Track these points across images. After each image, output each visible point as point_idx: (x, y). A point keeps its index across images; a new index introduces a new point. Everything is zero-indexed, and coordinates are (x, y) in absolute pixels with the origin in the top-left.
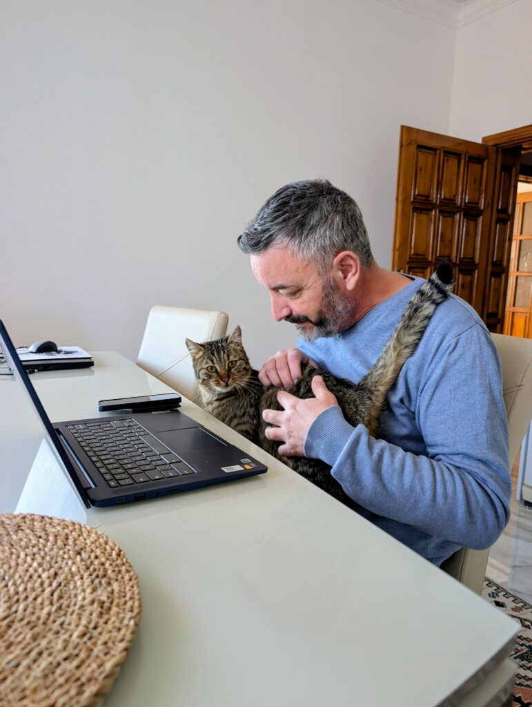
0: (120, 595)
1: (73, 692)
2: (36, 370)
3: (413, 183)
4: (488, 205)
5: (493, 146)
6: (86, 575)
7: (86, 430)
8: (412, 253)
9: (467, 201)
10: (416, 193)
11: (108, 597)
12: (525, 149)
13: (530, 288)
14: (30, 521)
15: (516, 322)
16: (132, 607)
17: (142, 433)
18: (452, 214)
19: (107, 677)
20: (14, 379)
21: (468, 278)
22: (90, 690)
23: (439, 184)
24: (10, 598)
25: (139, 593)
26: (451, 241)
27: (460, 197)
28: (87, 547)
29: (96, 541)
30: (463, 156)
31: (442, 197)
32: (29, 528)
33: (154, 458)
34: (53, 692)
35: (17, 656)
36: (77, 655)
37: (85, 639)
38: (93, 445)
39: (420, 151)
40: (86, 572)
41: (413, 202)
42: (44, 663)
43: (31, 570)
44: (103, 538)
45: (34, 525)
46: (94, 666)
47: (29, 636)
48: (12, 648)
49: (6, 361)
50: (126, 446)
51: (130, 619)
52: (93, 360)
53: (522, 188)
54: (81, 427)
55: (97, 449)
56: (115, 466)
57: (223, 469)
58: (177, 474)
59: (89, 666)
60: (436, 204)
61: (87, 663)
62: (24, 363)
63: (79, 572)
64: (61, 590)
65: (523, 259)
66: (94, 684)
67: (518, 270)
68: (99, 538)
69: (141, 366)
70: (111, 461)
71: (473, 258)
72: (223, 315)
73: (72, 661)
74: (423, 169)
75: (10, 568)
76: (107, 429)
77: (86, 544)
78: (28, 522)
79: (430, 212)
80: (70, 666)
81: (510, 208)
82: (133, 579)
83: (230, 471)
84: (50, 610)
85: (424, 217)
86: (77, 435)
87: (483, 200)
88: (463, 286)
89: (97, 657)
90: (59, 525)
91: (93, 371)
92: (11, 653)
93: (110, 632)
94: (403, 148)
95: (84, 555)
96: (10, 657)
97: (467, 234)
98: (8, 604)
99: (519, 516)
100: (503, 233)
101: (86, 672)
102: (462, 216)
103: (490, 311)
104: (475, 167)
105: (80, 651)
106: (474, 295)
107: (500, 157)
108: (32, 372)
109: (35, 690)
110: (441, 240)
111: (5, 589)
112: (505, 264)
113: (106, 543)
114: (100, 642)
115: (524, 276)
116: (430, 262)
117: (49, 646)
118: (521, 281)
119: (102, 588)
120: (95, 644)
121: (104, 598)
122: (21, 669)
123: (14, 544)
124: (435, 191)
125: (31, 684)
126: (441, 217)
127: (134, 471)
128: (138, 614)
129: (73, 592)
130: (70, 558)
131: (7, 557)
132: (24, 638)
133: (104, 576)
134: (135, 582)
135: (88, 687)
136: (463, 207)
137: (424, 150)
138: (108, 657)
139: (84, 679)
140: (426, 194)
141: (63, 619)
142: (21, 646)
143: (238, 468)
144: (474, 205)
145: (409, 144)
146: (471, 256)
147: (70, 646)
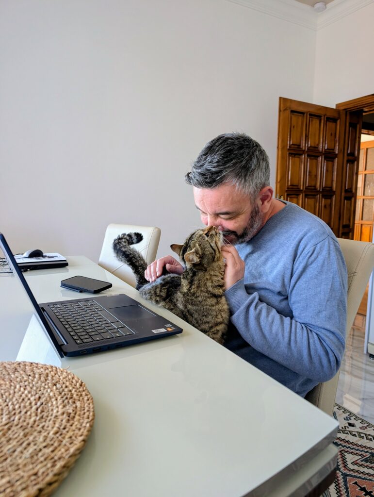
0: (81, 409)
1: (49, 465)
2: (28, 270)
3: (289, 136)
4: (341, 150)
5: (343, 110)
6: (59, 398)
7: (62, 308)
8: (289, 184)
9: (326, 148)
10: (291, 143)
11: (73, 411)
12: (365, 112)
13: (372, 207)
14: (23, 365)
15: (364, 231)
16: (88, 416)
17: (100, 309)
18: (316, 157)
19: (71, 456)
20: (13, 276)
21: (329, 201)
22: (59, 464)
23: (307, 137)
24: (9, 412)
25: (93, 408)
26: (316, 176)
27: (321, 145)
28: (60, 381)
29: (66, 377)
30: (323, 117)
31: (309, 146)
32: (22, 370)
33: (107, 325)
34: (36, 466)
35: (14, 446)
36: (52, 445)
37: (58, 435)
38: (66, 317)
39: (293, 114)
40: (59, 396)
41: (289, 149)
42: (31, 449)
43: (24, 396)
44: (71, 375)
45: (26, 368)
46: (63, 450)
47: (22, 434)
48: (11, 442)
49: (8, 264)
50: (88, 318)
51: (87, 423)
52: (68, 261)
53: (365, 138)
54: (58, 306)
55: (69, 320)
56: (81, 330)
57: (153, 331)
58: (122, 335)
59: (60, 450)
60: (304, 150)
61: (59, 449)
62: (19, 265)
63: (55, 396)
64: (43, 407)
65: (367, 188)
66: (63, 461)
67: (364, 195)
68: (68, 375)
69: (101, 265)
70: (78, 327)
71: (331, 187)
72: (157, 229)
73: (49, 447)
74: (295, 127)
75: (10, 394)
76: (76, 307)
77: (60, 379)
78: (22, 366)
79: (301, 157)
80: (48, 451)
81: (357, 152)
82: (90, 399)
83: (157, 332)
84: (36, 418)
85: (297, 160)
86: (56, 311)
87: (337, 147)
88: (325, 206)
89: (65, 445)
90: (43, 368)
91: (68, 270)
92: (10, 444)
93: (74, 431)
94: (281, 113)
95: (58, 386)
96: (10, 446)
97: (327, 171)
98: (8, 416)
99: (366, 364)
100: (352, 169)
101: (58, 454)
102: (323, 159)
103: (344, 224)
104: (330, 125)
105: (54, 442)
106: (333, 212)
107: (348, 117)
108: (26, 271)
109: (25, 465)
110: (309, 175)
111: (7, 407)
112: (354, 191)
113: (73, 378)
114: (67, 437)
115: (368, 199)
116: (302, 190)
117: (34, 440)
118: (366, 202)
119: (70, 405)
120: (64, 438)
121: (70, 411)
122: (16, 453)
123: (13, 380)
124: (304, 142)
125: (22, 462)
126: (309, 159)
127: (93, 333)
128: (93, 419)
129: (50, 408)
130: (49, 387)
131: (8, 388)
132: (19, 436)
133: (71, 398)
134: (91, 401)
135: (59, 462)
136: (323, 152)
137: (295, 114)
138: (72, 445)
139: (56, 458)
140: (298, 144)
141: (44, 424)
142: (17, 440)
143: (163, 330)
144: (331, 151)
145: (285, 110)
147: (48, 440)
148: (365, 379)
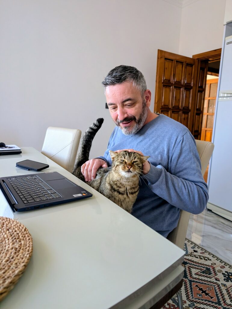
0: (24, 245)
3: (163, 74)
4: (195, 84)
5: (197, 59)
7: (16, 180)
8: (163, 104)
9: (186, 83)
10: (164, 79)
11: (19, 246)
12: (210, 61)
15: (207, 135)
16: (29, 250)
17: (40, 181)
18: (180, 88)
19: (16, 276)
21: (187, 115)
22: (8, 281)
23: (174, 75)
25: (32, 245)
26: (179, 100)
27: (183, 81)
28: (12, 227)
29: (16, 225)
30: (184, 63)
31: (175, 81)
33: (44, 191)
36: (4, 269)
37: (8, 262)
38: (18, 186)
39: (166, 61)
40: (10, 237)
41: (163, 82)
44: (19, 224)
46: (11, 272)
50: (33, 187)
51: (27, 254)
52: (21, 150)
53: (209, 77)
54: (14, 179)
55: (20, 188)
56: (27, 195)
57: (73, 195)
58: (53, 198)
59: (9, 272)
60: (173, 83)
63: (8, 237)
65: (210, 108)
66: (10, 279)
67: (208, 112)
68: (17, 224)
69: (43, 153)
70: (26, 193)
71: (188, 107)
72: (79, 131)
74: (167, 68)
76: (25, 180)
77: (12, 226)
79: (170, 87)
81: (204, 86)
83: (76, 196)
85: (168, 89)
86: (11, 182)
87: (192, 82)
88: (184, 119)
89: (12, 269)
91: (21, 156)
93: (19, 259)
94: (159, 59)
95: (10, 231)
97: (186, 97)
99: (206, 215)
100: (201, 96)
101: (7, 274)
102: (184, 89)
103: (195, 130)
104: (189, 68)
105: (5, 267)
106: (189, 123)
107: (199, 64)
110: (175, 99)
112: (202, 109)
113: (20, 226)
114: (14, 263)
115: (210, 115)
116: (170, 109)
118: (209, 117)
119: (17, 243)
120: (12, 264)
121: (17, 247)
124: (172, 78)
126: (175, 89)
127: (35, 197)
128: (31, 252)
129: (4, 245)
130: (4, 232)
133: (18, 238)
134: (31, 240)
135: (8, 280)
136: (184, 85)
137: (168, 60)
138: (17, 268)
139: (6, 277)
140: (169, 79)
143: (80, 195)
144: (189, 84)
145: (161, 58)
146: (188, 106)
147: (2, 265)
148: (205, 224)
